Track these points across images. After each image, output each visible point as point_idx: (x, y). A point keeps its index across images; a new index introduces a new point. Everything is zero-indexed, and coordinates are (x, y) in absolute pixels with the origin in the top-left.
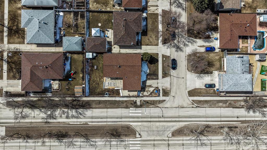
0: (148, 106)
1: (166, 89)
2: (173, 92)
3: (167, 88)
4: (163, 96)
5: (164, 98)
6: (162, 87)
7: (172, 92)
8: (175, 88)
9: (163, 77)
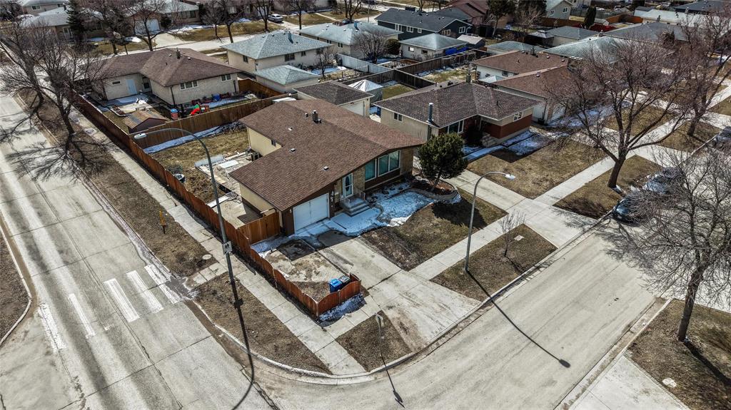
0: (217, 317)
1: (398, 327)
2: (422, 373)
3: (405, 330)
4: (347, 342)
5: (335, 356)
6: (390, 308)
7: (414, 367)
8: (456, 365)
9: (441, 279)
